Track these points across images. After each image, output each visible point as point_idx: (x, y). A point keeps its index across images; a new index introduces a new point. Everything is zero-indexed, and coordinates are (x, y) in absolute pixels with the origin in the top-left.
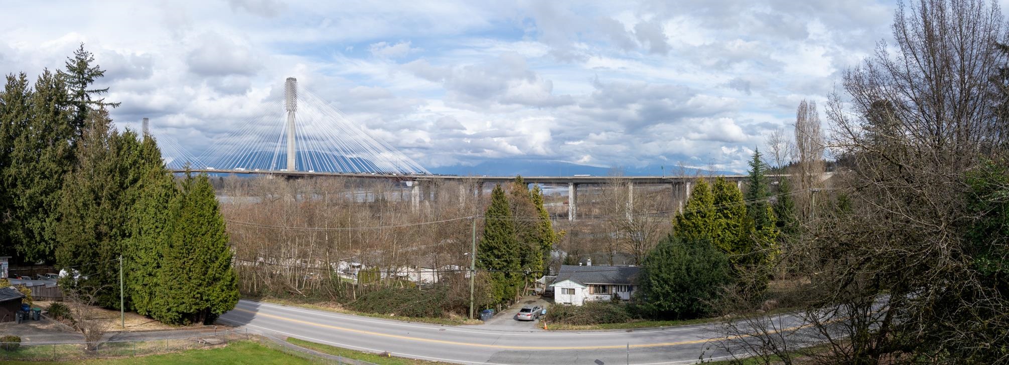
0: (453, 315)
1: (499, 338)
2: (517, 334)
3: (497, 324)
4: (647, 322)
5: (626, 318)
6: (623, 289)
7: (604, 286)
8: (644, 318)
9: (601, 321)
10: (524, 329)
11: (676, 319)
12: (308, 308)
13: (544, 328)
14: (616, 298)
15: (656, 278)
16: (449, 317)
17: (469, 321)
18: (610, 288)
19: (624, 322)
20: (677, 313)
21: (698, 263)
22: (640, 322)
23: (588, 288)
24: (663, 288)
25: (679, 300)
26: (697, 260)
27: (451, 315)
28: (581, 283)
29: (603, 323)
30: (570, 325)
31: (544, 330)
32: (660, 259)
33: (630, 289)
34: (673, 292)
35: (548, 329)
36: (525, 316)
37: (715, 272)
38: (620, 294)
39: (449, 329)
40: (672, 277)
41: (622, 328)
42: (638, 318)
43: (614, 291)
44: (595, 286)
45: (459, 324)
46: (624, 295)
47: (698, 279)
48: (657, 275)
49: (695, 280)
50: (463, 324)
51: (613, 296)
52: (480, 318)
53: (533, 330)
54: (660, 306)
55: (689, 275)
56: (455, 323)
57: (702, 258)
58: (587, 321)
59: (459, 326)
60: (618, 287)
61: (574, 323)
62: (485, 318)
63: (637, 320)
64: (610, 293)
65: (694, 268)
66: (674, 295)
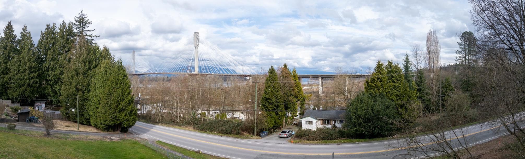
0: (246, 134)
1: (265, 146)
2: (275, 145)
3: (269, 139)
4: (349, 140)
5: (338, 137)
6: (338, 122)
7: (328, 121)
8: (348, 137)
9: (323, 139)
10: (280, 142)
11: (366, 138)
12: (177, 128)
13: (291, 142)
14: (334, 126)
15: (354, 114)
16: (244, 135)
17: (254, 137)
18: (331, 122)
19: (336, 140)
20: (366, 135)
21: (378, 106)
22: (346, 139)
23: (320, 121)
24: (358, 120)
25: (367, 127)
26: (378, 104)
27: (245, 133)
28: (316, 118)
29: (324, 140)
30: (306, 141)
31: (291, 143)
32: (357, 104)
33: (342, 121)
34: (364, 122)
35: (293, 143)
36: (283, 135)
37: (387, 111)
38: (337, 125)
39: (240, 141)
40: (363, 114)
41: (335, 143)
42: (344, 137)
43: (333, 123)
44: (324, 120)
45: (248, 138)
46: (339, 125)
47: (378, 115)
48: (355, 113)
49: (377, 116)
50: (250, 138)
51: (333, 126)
52: (260, 135)
53: (285, 143)
54: (356, 130)
55: (373, 113)
56: (246, 138)
57: (380, 103)
58: (316, 138)
59: (247, 139)
60: (335, 121)
61: (308, 140)
62: (263, 136)
63: (344, 139)
64: (331, 124)
65: (376, 109)
66: (364, 124)
